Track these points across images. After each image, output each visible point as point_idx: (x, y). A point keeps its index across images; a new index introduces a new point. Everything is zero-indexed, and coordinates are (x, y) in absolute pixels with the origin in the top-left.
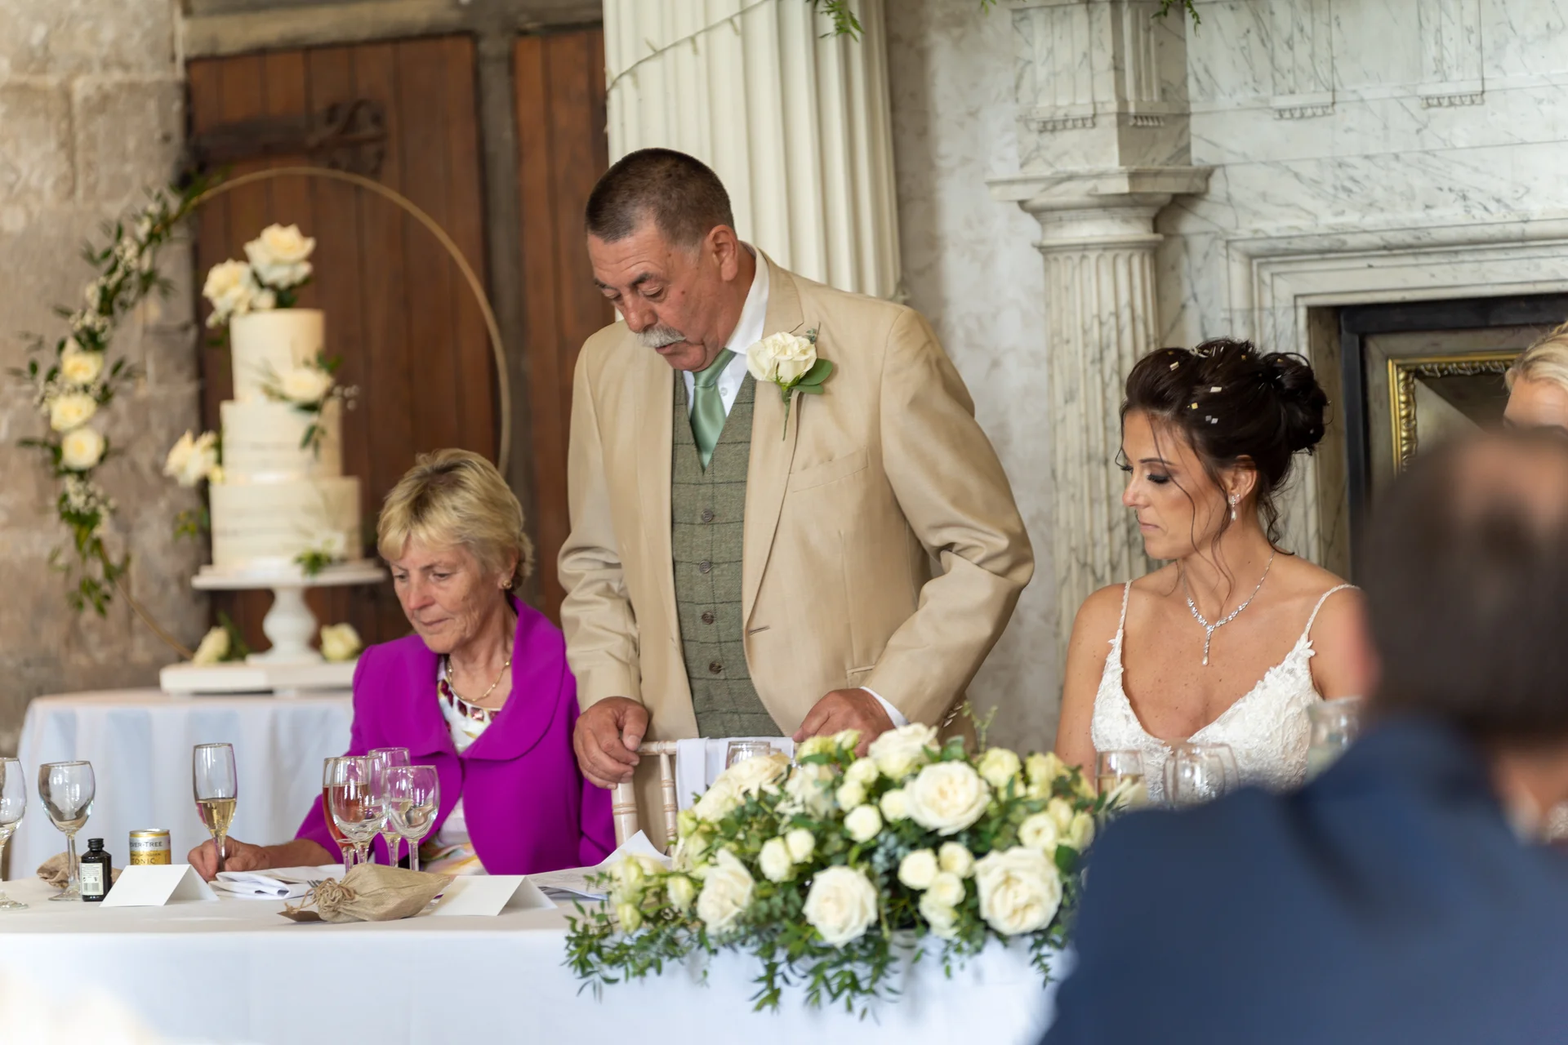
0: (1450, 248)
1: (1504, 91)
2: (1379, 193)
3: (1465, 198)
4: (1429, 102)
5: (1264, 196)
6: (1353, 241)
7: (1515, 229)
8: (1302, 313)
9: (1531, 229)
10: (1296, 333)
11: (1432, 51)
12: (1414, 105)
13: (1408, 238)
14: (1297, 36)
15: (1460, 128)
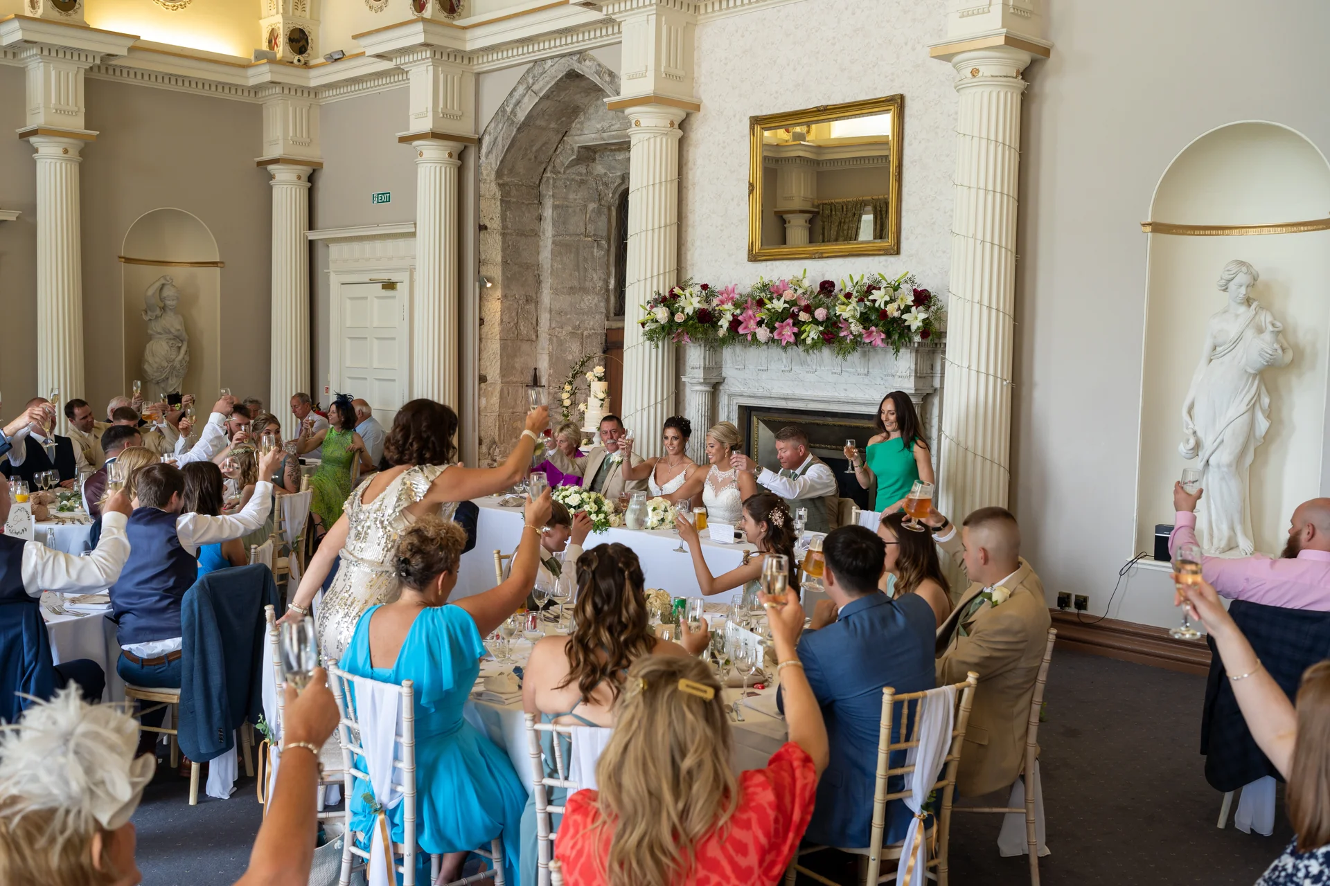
0: (760, 398)
1: (771, 369)
3: (763, 389)
4: (760, 370)
5: (733, 384)
8: (739, 406)
10: (737, 410)
12: (757, 370)
14: (740, 354)
15: (764, 375)
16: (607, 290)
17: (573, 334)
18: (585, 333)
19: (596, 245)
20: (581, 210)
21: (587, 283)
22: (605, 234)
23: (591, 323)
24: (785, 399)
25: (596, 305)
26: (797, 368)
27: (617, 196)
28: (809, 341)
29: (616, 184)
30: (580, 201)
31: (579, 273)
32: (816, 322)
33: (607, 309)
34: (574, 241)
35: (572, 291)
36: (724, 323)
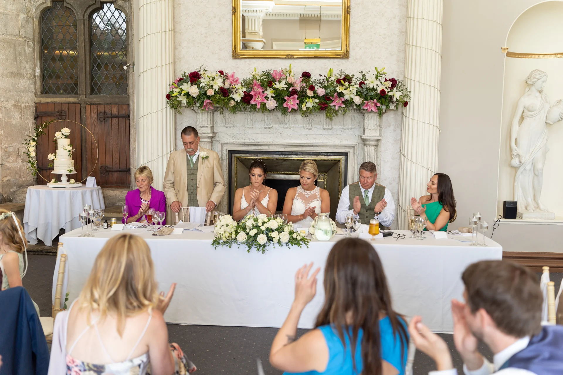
0: (248, 145)
1: (255, 127)
2: (238, 138)
3: (249, 139)
4: (246, 128)
5: (223, 137)
6: (236, 143)
7: (257, 143)
8: (227, 151)
9: (259, 143)
10: (226, 153)
11: (246, 121)
12: (243, 128)
13: (243, 143)
14: (229, 118)
15: (249, 131)
16: (35, 76)
17: (15, 106)
18: (23, 105)
19: (26, 44)
20: (16, 18)
21: (22, 70)
22: (31, 37)
23: (26, 99)
24: (269, 145)
25: (28, 86)
26: (277, 126)
27: (39, 11)
28: (304, 109)
29: (39, 3)
30: (15, 12)
31: (16, 62)
32: (316, 96)
33: (35, 89)
34: (12, 39)
35: (13, 75)
36: (238, 97)
